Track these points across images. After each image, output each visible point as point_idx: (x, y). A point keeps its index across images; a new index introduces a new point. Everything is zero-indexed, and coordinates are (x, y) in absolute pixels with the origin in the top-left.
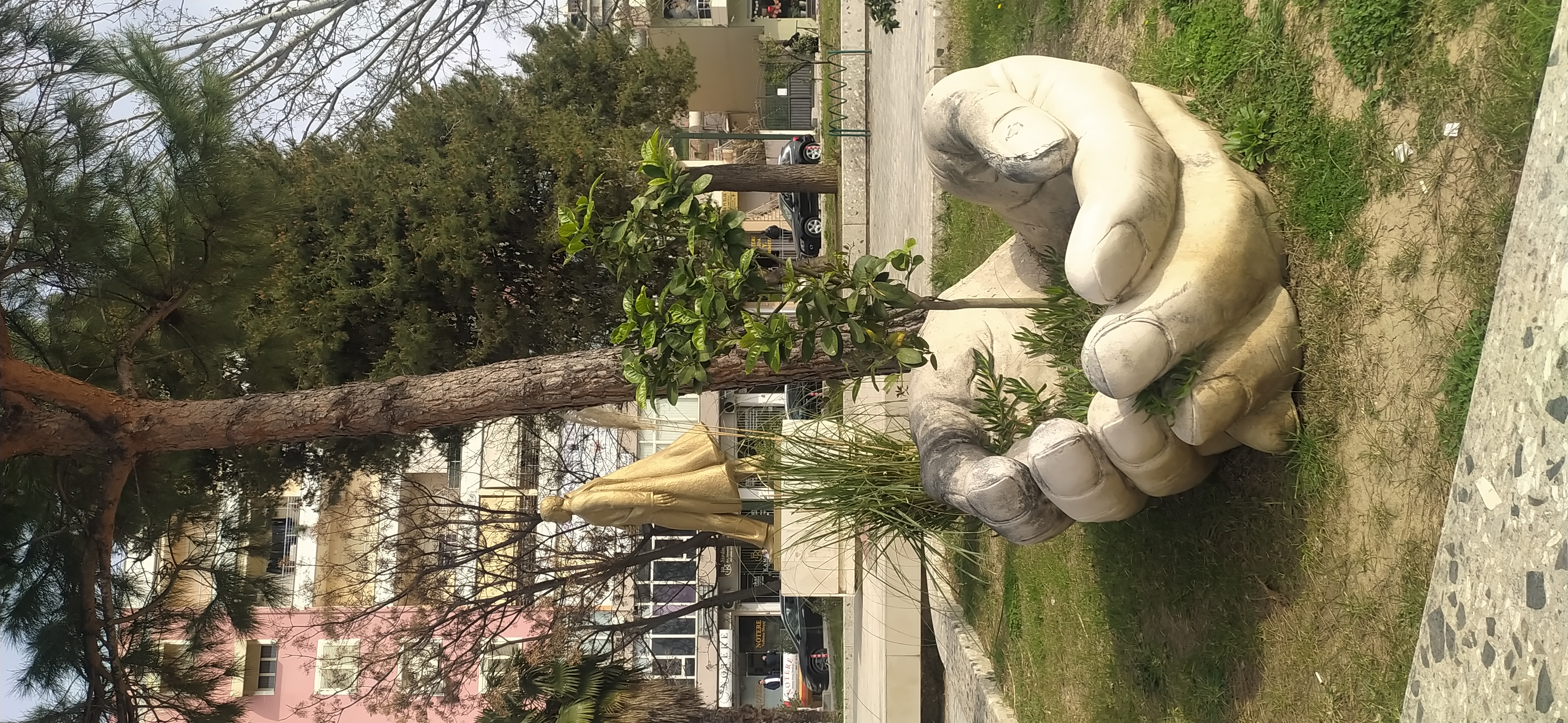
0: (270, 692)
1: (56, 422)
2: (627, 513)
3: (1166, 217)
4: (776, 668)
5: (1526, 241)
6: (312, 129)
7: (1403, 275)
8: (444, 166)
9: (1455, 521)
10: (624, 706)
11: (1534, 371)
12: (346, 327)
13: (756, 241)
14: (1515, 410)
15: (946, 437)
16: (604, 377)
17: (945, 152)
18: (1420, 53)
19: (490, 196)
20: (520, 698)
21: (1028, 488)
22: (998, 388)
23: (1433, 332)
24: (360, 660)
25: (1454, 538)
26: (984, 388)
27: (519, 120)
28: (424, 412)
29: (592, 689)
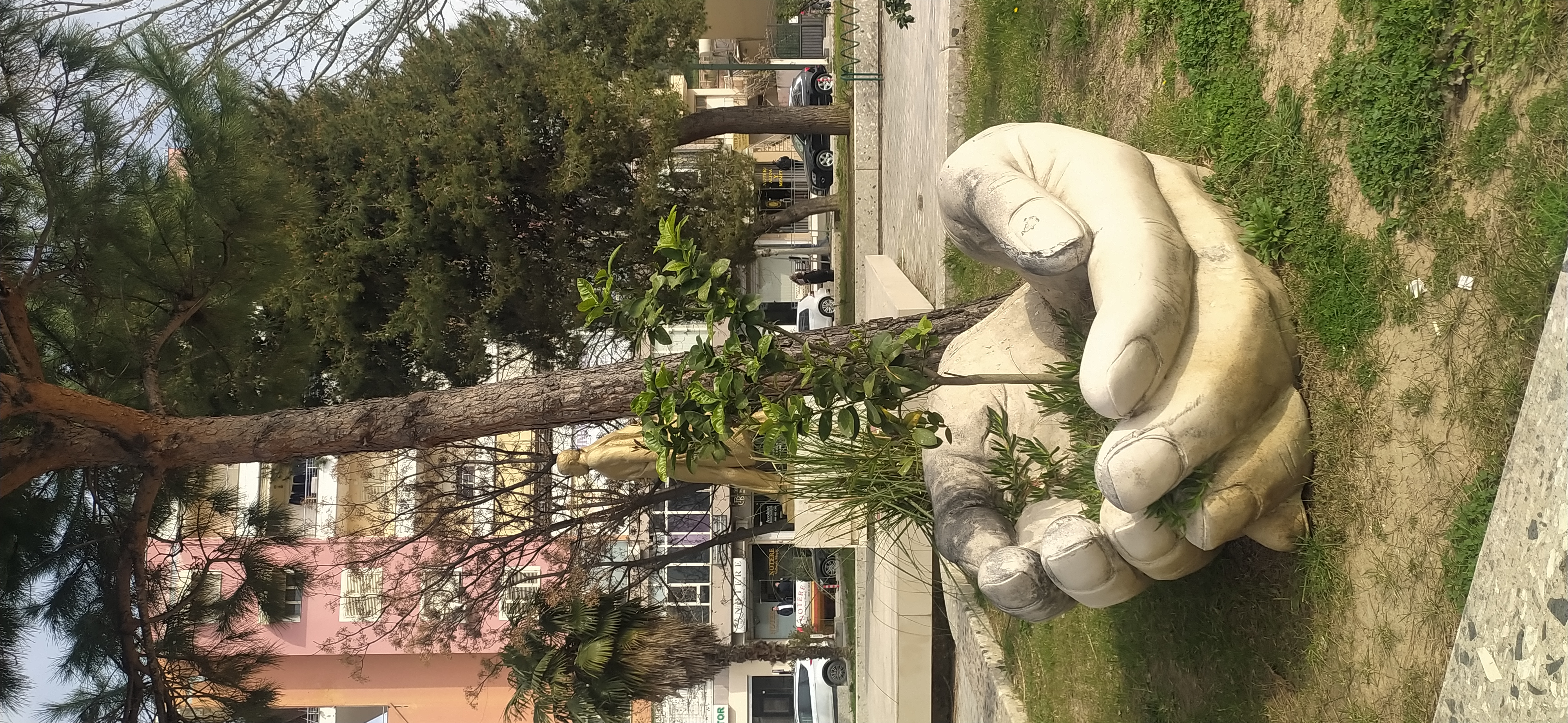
0: (297, 620)
1: (87, 439)
2: (642, 467)
3: (1180, 324)
4: (789, 595)
5: (1534, 436)
6: (319, 71)
7: (1414, 409)
8: (454, 113)
9: (1455, 680)
10: (642, 644)
11: (1537, 564)
12: (361, 278)
13: (768, 172)
14: (1518, 595)
15: (960, 498)
16: (622, 393)
17: (961, 223)
18: (1437, 193)
19: (500, 143)
20: (540, 634)
21: (1041, 580)
22: (1012, 447)
23: (1441, 474)
24: (384, 597)
25: (1455, 696)
26: (997, 446)
27: (528, 64)
28: (445, 429)
29: (611, 626)
